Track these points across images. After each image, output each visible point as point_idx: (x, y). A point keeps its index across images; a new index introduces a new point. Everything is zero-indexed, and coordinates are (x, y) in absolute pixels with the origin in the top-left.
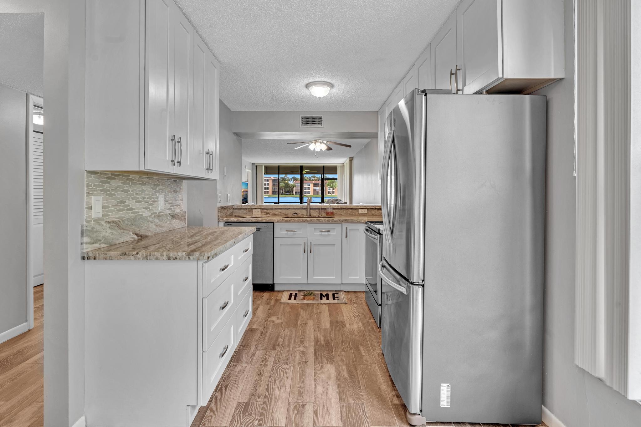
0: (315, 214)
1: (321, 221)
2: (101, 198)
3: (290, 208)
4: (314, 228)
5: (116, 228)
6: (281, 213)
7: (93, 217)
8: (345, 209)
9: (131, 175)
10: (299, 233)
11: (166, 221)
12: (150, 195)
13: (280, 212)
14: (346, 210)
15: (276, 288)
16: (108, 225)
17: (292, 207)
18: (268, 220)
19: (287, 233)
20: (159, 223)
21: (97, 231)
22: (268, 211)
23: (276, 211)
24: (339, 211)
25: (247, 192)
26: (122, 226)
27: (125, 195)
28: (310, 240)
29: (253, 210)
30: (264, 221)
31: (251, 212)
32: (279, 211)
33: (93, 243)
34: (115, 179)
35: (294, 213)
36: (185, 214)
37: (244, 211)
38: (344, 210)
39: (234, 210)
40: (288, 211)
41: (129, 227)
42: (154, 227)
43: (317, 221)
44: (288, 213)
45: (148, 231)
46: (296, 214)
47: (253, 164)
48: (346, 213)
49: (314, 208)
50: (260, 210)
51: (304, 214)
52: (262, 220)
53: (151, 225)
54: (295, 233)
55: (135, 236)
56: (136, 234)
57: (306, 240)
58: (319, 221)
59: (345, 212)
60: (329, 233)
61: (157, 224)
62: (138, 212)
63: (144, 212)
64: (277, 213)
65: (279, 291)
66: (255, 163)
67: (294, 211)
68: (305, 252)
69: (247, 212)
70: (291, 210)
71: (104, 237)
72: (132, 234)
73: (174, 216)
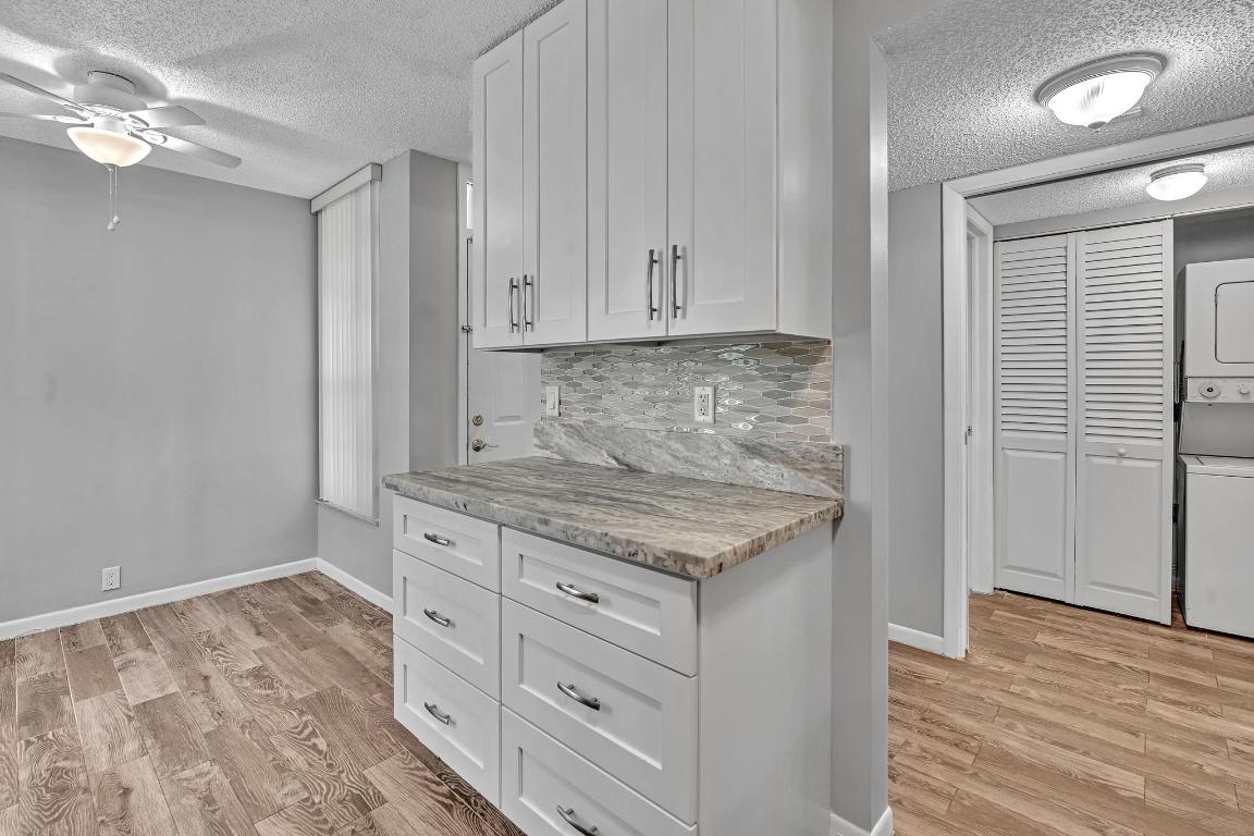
2: (558, 389)
5: (577, 438)
7: (546, 414)
16: (564, 430)
20: (686, 453)
26: (586, 437)
33: (543, 449)
41: (601, 442)
42: (669, 458)
45: (646, 460)
55: (614, 462)
56: (616, 459)
61: (677, 454)
71: (556, 445)
72: (604, 455)
73: (755, 448)
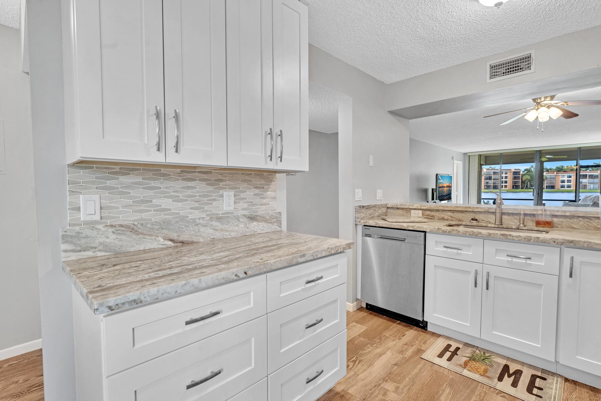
0: (513, 222)
1: (509, 237)
2: (96, 197)
3: (466, 211)
4: (496, 249)
5: (129, 233)
6: (452, 217)
7: (82, 219)
8: (583, 217)
9: (162, 169)
10: (467, 253)
11: (236, 224)
12: (203, 192)
13: (450, 216)
14: (587, 220)
15: (430, 328)
16: (111, 230)
17: (469, 210)
18: (415, 227)
19: (447, 251)
20: (221, 227)
21: (87, 237)
22: (433, 213)
23: (444, 215)
24: (568, 220)
25: (451, 187)
26: (140, 231)
27: (151, 193)
28: (487, 268)
29: (412, 211)
30: (411, 229)
31: (409, 213)
32: (449, 214)
33: (80, 251)
34: (130, 174)
35: (472, 219)
36: (279, 216)
37: (401, 212)
38: (581, 219)
39: (389, 210)
40: (463, 214)
41: (156, 232)
42: (212, 231)
43: (501, 237)
44: (463, 217)
45: (195, 236)
46: (476, 220)
47: (465, 154)
48: (585, 225)
49: (510, 212)
50: (421, 211)
51: (490, 221)
52: (408, 226)
53: (202, 229)
54: (460, 251)
55: (170, 243)
56: (171, 240)
57: (479, 267)
58: (506, 238)
59: (581, 223)
60: (529, 262)
62: (179, 213)
63: (191, 213)
64: (446, 217)
65: (433, 334)
66: (467, 153)
67: (472, 216)
68: (476, 286)
69: (404, 213)
70: (468, 214)
71: (101, 244)
72: (162, 240)
73: (254, 217)
